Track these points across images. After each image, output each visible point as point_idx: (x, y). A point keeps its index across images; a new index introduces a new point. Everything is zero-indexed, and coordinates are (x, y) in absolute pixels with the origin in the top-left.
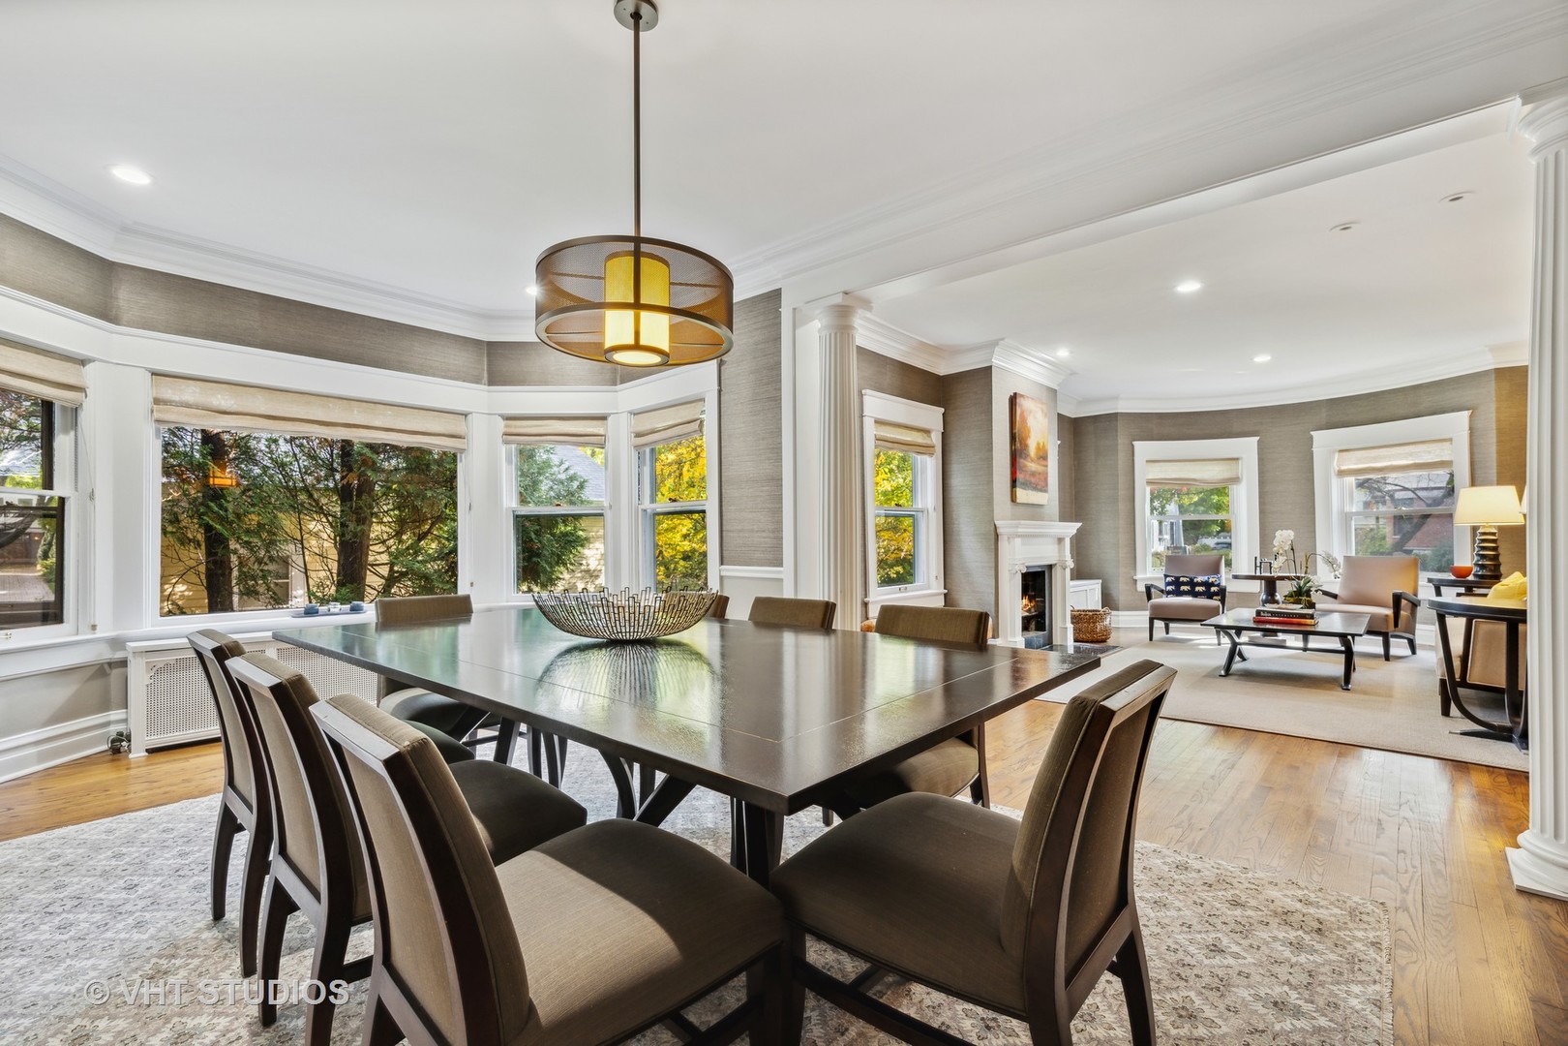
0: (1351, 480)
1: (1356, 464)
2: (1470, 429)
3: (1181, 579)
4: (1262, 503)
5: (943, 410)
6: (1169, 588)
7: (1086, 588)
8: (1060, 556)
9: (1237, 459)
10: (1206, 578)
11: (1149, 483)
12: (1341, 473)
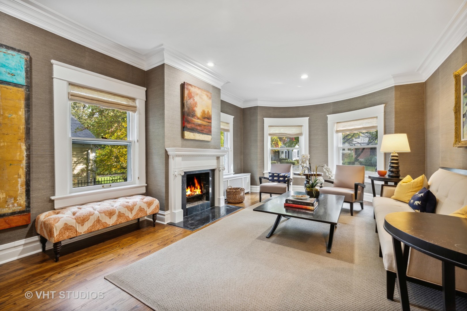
0: (340, 135)
1: (343, 128)
2: (385, 112)
3: (275, 174)
4: (310, 143)
5: (145, 89)
6: (270, 178)
7: (242, 177)
8: (218, 165)
9: (302, 126)
10: (284, 174)
11: (270, 135)
12: (337, 132)
